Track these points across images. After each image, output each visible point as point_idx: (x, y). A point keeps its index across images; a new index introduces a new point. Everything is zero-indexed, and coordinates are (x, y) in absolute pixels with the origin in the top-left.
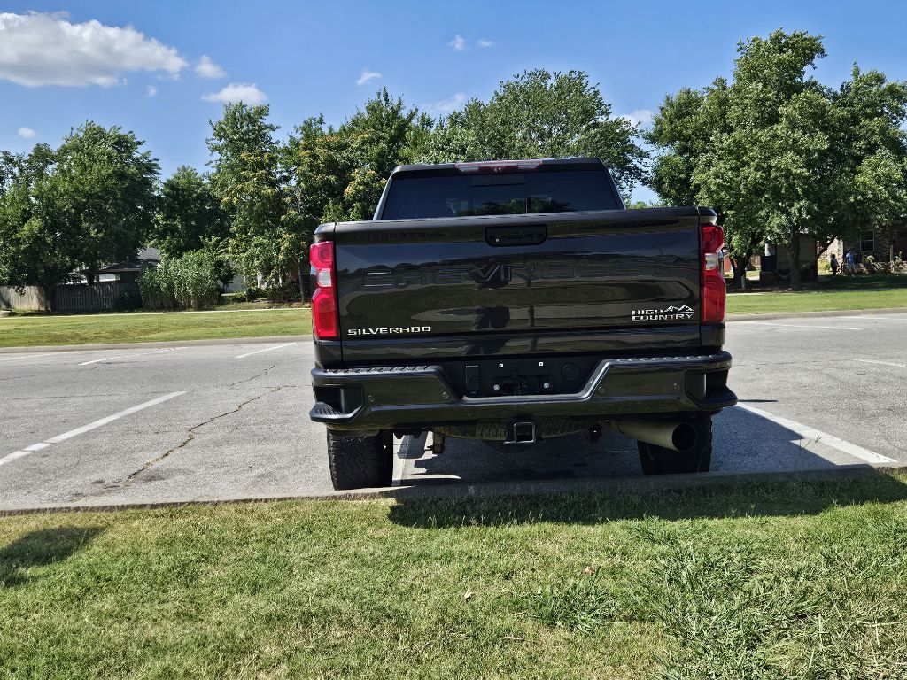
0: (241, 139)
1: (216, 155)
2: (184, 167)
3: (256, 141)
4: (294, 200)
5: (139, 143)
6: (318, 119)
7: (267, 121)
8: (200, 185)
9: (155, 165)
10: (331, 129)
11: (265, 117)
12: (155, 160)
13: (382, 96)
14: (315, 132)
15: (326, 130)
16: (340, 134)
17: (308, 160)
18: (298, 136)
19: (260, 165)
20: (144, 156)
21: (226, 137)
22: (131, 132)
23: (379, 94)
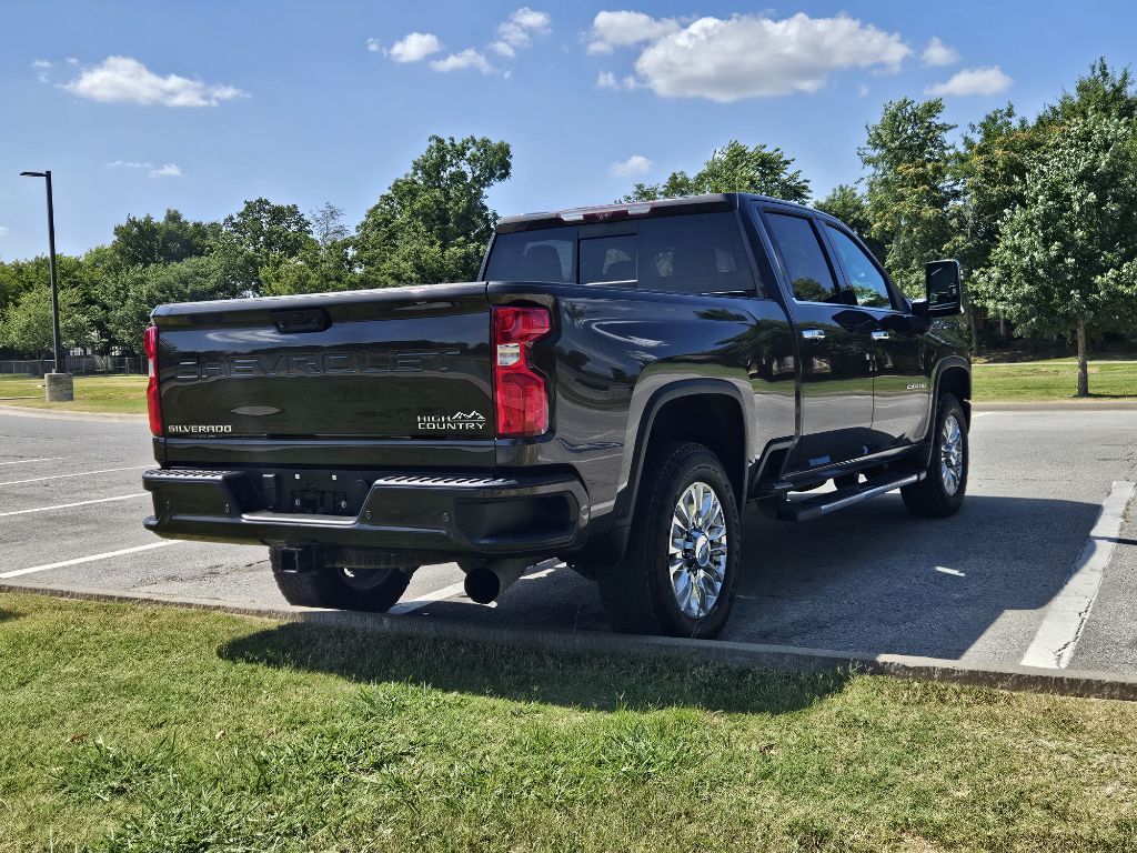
0: (901, 147)
1: (870, 169)
2: (841, 187)
3: (922, 147)
4: (963, 223)
5: (787, 163)
6: (1006, 111)
7: (938, 120)
8: (858, 208)
9: (805, 188)
10: (1023, 122)
11: (938, 115)
12: (805, 181)
13: (1097, 70)
14: (1001, 128)
15: (1015, 123)
16: (1036, 128)
17: (980, 168)
18: (977, 138)
19: (922, 178)
20: (791, 178)
21: (884, 146)
22: (778, 150)
23: (1093, 68)
